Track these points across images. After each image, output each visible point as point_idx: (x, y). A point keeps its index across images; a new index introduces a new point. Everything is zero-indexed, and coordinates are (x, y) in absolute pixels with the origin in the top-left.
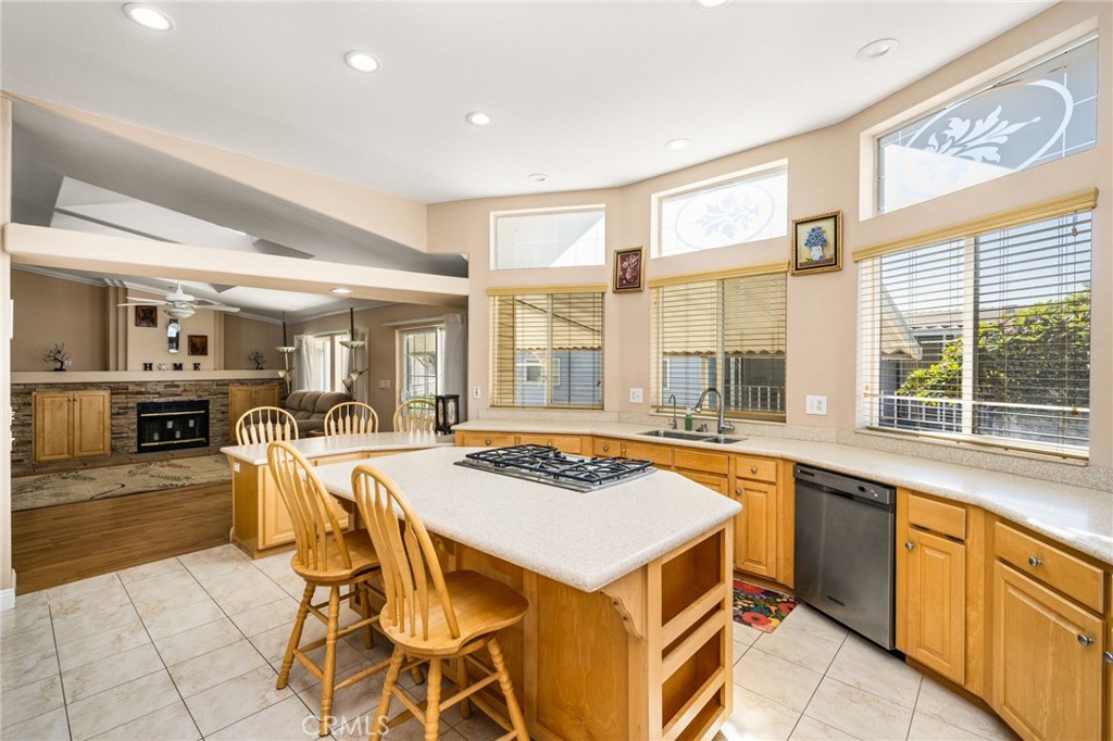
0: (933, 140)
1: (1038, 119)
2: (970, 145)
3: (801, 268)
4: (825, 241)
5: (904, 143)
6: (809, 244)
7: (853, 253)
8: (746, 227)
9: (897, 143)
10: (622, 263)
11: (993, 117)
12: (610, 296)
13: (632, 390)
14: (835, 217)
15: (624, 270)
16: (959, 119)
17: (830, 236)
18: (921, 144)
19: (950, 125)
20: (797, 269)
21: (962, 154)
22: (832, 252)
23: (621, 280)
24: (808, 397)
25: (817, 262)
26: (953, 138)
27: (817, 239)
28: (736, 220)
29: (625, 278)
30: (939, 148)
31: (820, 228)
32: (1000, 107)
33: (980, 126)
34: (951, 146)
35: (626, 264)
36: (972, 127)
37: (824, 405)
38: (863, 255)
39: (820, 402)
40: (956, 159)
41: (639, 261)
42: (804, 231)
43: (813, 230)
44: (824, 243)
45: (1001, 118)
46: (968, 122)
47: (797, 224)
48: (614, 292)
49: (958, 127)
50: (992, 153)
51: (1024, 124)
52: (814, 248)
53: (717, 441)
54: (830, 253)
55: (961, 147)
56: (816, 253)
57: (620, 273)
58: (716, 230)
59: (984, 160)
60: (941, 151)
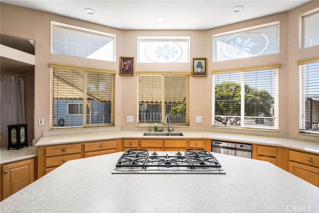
0: (232, 42)
1: (260, 43)
2: (243, 46)
3: (195, 74)
4: (202, 66)
5: (223, 41)
6: (197, 67)
7: (211, 72)
8: (173, 57)
9: (221, 41)
10: (124, 63)
11: (249, 40)
12: (117, 76)
13: (128, 117)
14: (205, 59)
15: (125, 66)
16: (240, 39)
17: (203, 65)
18: (228, 43)
19: (237, 39)
20: (194, 74)
21: (240, 48)
22: (204, 70)
23: (123, 69)
24: (196, 117)
25: (199, 73)
26: (238, 43)
27: (199, 65)
28: (170, 54)
29: (125, 69)
30: (234, 45)
31: (201, 62)
32: (250, 38)
33: (245, 42)
34: (237, 45)
35: (125, 63)
36: (243, 41)
37: (201, 119)
38: (213, 72)
39: (200, 118)
40: (238, 49)
41: (132, 63)
42: (196, 62)
43: (199, 62)
44: (202, 67)
45: (251, 41)
46: (242, 40)
47: (194, 59)
48: (119, 74)
49: (239, 40)
50: (249, 50)
51: (257, 44)
52: (199, 68)
53: (168, 135)
54: (203, 70)
55: (240, 46)
56: (199, 70)
57: (123, 67)
58: (162, 57)
59: (247, 51)
60: (234, 46)
